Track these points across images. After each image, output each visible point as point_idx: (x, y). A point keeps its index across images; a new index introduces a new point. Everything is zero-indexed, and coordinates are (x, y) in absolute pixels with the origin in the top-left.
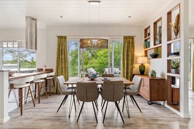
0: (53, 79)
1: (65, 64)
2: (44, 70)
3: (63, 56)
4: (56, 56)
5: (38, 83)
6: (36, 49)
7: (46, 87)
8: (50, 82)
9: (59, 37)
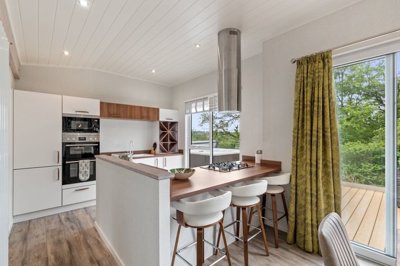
0: (282, 194)
1: (325, 151)
2: (257, 161)
3: (318, 122)
4: (290, 124)
5: (244, 208)
6: (239, 108)
7: (263, 215)
8: (274, 203)
9: (299, 63)
